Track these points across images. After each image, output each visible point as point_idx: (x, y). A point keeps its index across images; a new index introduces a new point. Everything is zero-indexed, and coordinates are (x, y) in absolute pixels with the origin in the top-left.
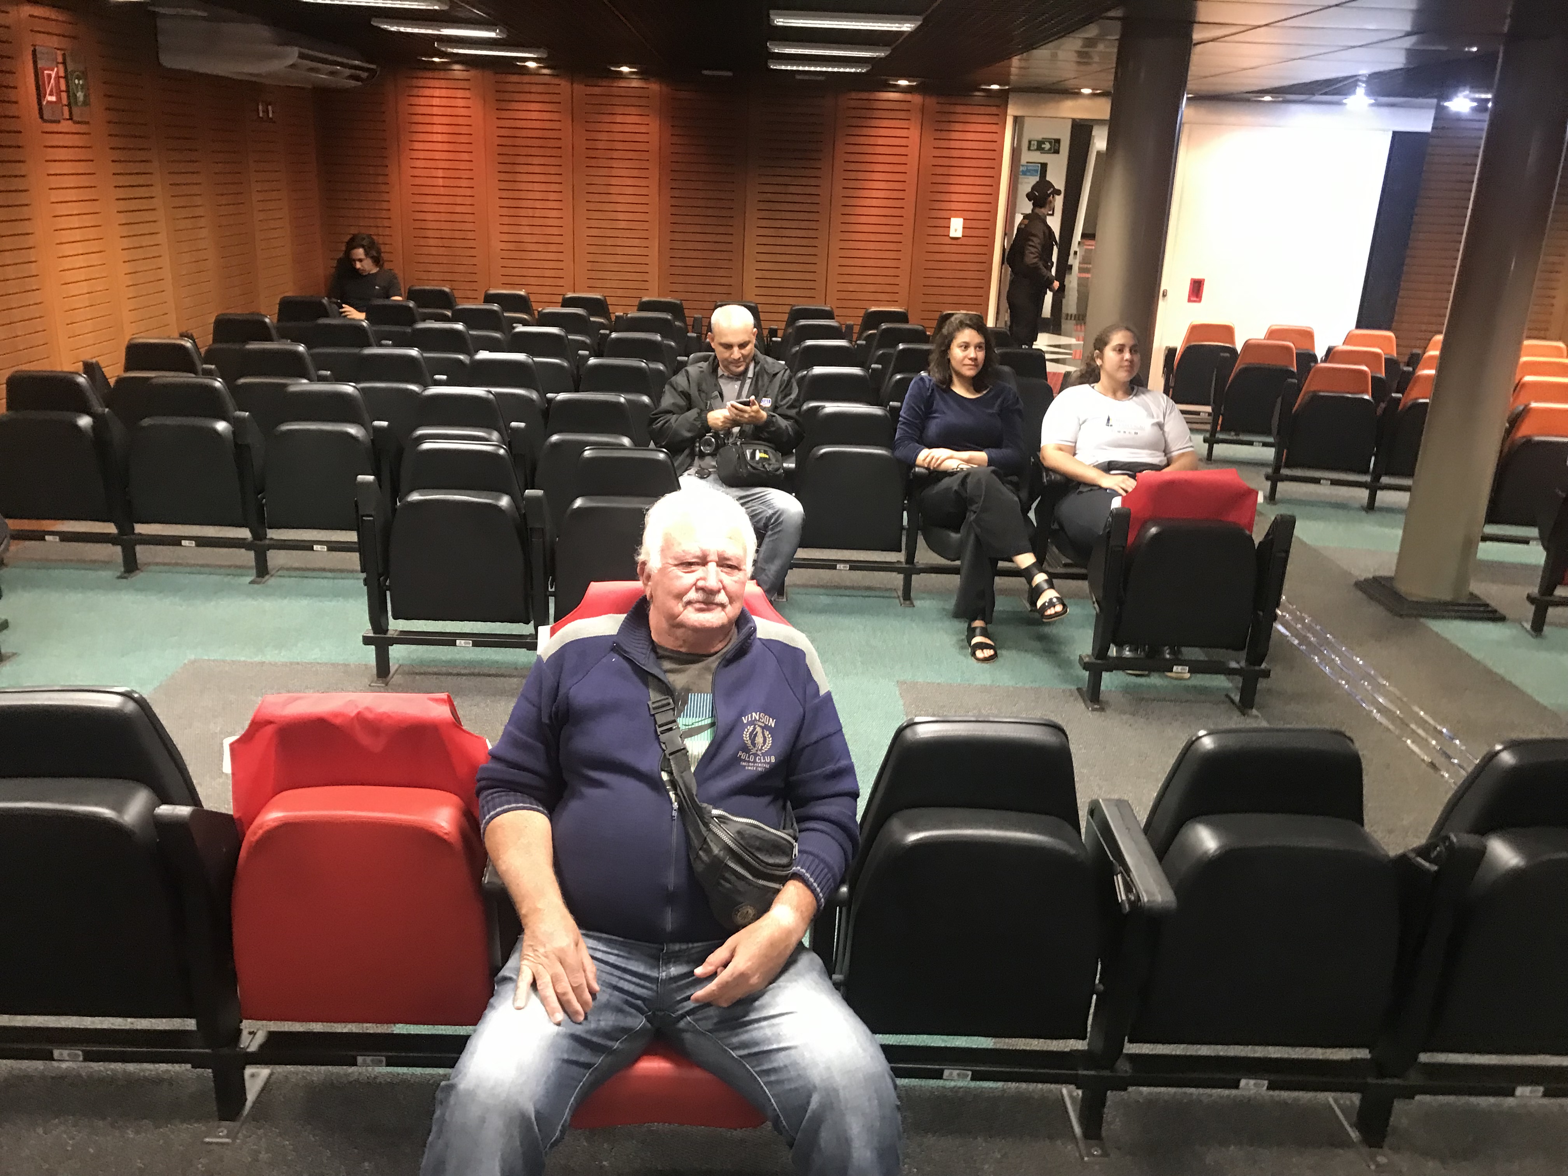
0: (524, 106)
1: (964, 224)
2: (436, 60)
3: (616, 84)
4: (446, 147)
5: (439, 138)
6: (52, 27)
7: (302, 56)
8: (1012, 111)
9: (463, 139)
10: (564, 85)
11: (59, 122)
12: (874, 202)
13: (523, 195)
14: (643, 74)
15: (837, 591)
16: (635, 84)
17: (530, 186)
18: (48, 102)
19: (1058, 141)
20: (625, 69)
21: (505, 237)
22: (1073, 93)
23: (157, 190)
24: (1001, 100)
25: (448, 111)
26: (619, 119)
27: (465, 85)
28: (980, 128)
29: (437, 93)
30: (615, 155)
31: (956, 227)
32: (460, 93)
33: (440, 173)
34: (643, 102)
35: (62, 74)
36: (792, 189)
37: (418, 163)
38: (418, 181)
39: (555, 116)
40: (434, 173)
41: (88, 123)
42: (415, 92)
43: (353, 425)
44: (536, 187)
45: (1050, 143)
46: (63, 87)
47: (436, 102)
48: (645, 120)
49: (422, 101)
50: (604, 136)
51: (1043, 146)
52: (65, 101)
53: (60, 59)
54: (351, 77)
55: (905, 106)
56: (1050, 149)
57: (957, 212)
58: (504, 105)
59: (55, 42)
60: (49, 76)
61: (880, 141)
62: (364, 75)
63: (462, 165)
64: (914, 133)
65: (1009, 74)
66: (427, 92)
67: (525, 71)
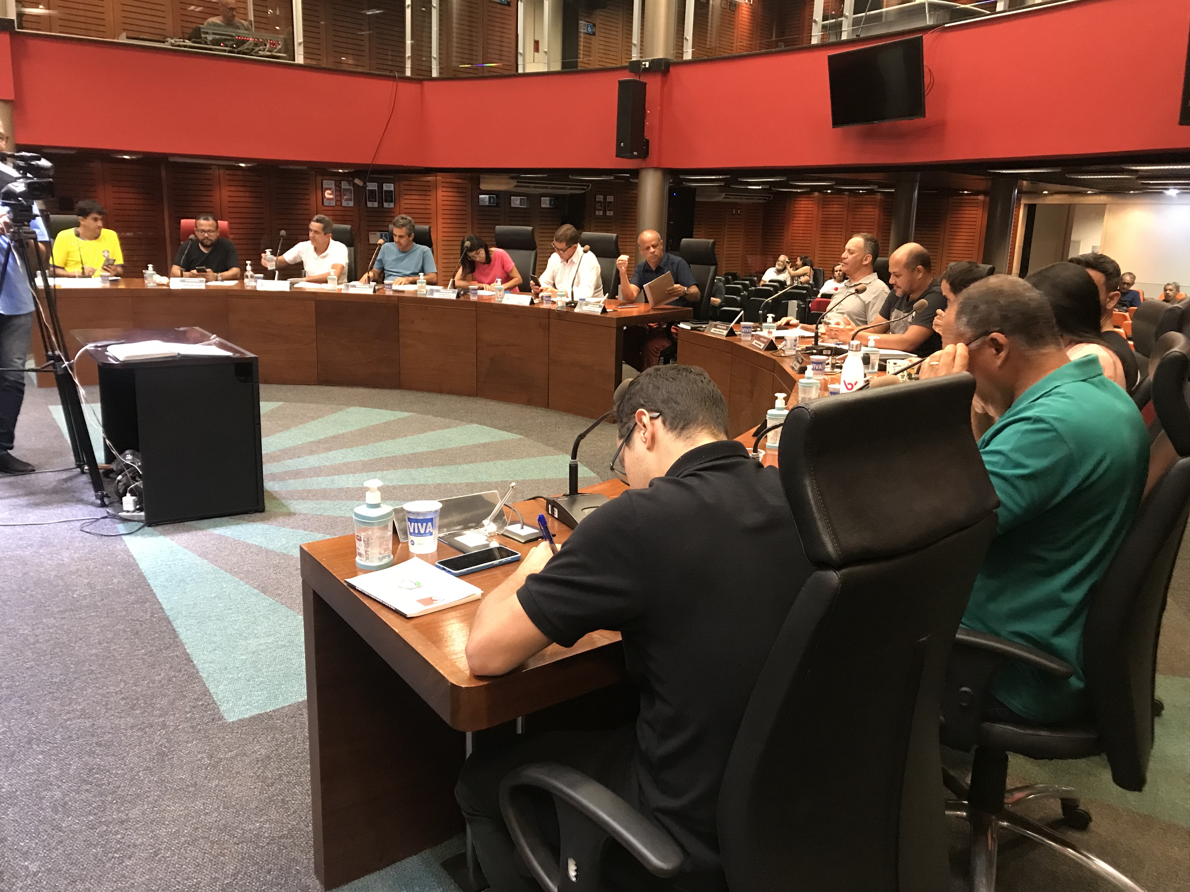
0: (831, 206)
4: (804, 222)
5: (802, 219)
9: (810, 219)
16: (871, 196)
21: (820, 256)
25: (806, 209)
26: (864, 210)
29: (803, 202)
32: (811, 202)
33: (801, 232)
34: (874, 203)
37: (795, 228)
39: (842, 210)
42: (797, 202)
44: (833, 236)
47: (802, 206)
48: (875, 210)
49: (798, 205)
50: (858, 216)
58: (825, 206)
62: (765, 198)
64: (980, 212)
66: (800, 202)
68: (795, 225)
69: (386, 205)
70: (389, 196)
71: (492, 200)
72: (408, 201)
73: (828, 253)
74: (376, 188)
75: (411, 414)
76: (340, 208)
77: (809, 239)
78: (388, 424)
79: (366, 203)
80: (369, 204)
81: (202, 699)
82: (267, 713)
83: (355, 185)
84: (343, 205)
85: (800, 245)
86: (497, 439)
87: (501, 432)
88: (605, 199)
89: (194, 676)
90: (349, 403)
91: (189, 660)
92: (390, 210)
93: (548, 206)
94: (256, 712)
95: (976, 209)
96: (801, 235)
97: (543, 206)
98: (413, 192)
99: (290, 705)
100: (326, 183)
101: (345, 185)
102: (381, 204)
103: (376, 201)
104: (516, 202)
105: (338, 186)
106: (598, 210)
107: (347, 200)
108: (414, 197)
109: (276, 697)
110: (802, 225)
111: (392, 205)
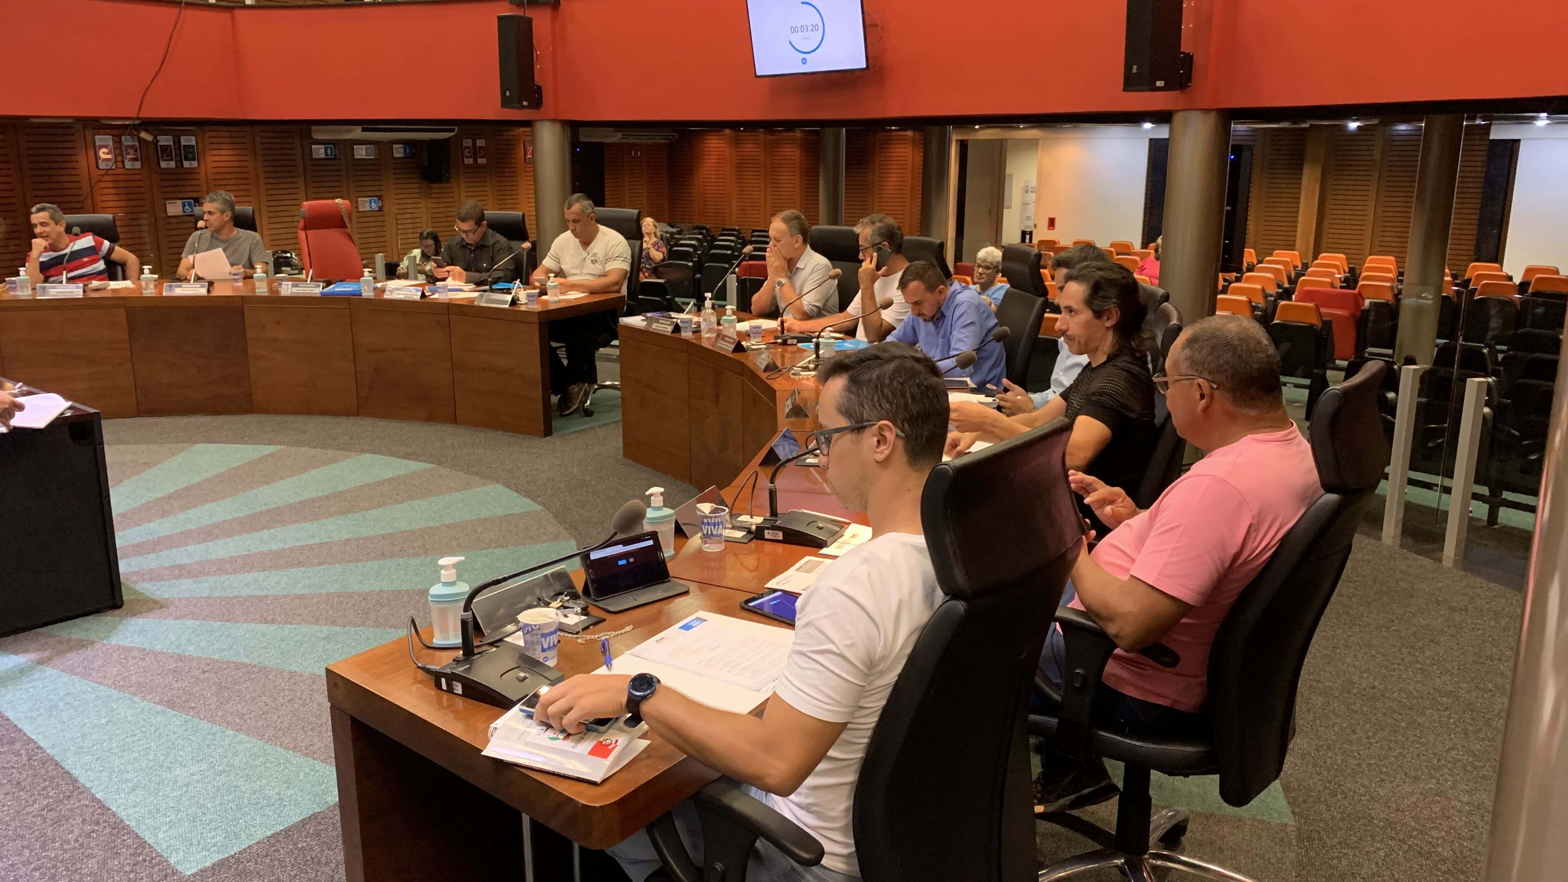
0: (746, 146)
4: (714, 165)
5: (713, 161)
9: (722, 161)
10: (762, 135)
17: (748, 181)
25: (717, 149)
26: (783, 150)
27: (724, 137)
29: (712, 141)
30: (782, 166)
32: (722, 141)
34: (794, 142)
37: (705, 172)
38: (704, 180)
39: (758, 150)
40: (711, 176)
42: (705, 141)
44: (751, 181)
49: (707, 145)
50: (778, 158)
55: (905, 137)
58: (738, 146)
63: (722, 173)
64: (910, 150)
68: (705, 169)
69: (186, 164)
70: (189, 153)
71: (329, 151)
72: (217, 158)
74: (172, 144)
75: (281, 447)
76: (122, 171)
77: (724, 185)
78: (252, 463)
79: (159, 164)
80: (163, 164)
81: (140, 854)
82: (232, 857)
83: (140, 140)
84: (127, 167)
85: (714, 192)
86: (403, 472)
87: (406, 462)
88: (474, 144)
89: (119, 827)
90: (190, 439)
91: (104, 809)
92: (191, 171)
93: (401, 155)
94: (217, 857)
95: (907, 145)
96: (713, 180)
97: (396, 155)
98: (222, 146)
99: (258, 843)
100: (99, 139)
101: (127, 141)
102: (180, 163)
103: (172, 160)
104: (361, 152)
105: (118, 143)
106: (468, 157)
107: (130, 160)
108: (223, 152)
109: (237, 836)
110: (714, 169)
111: (195, 164)
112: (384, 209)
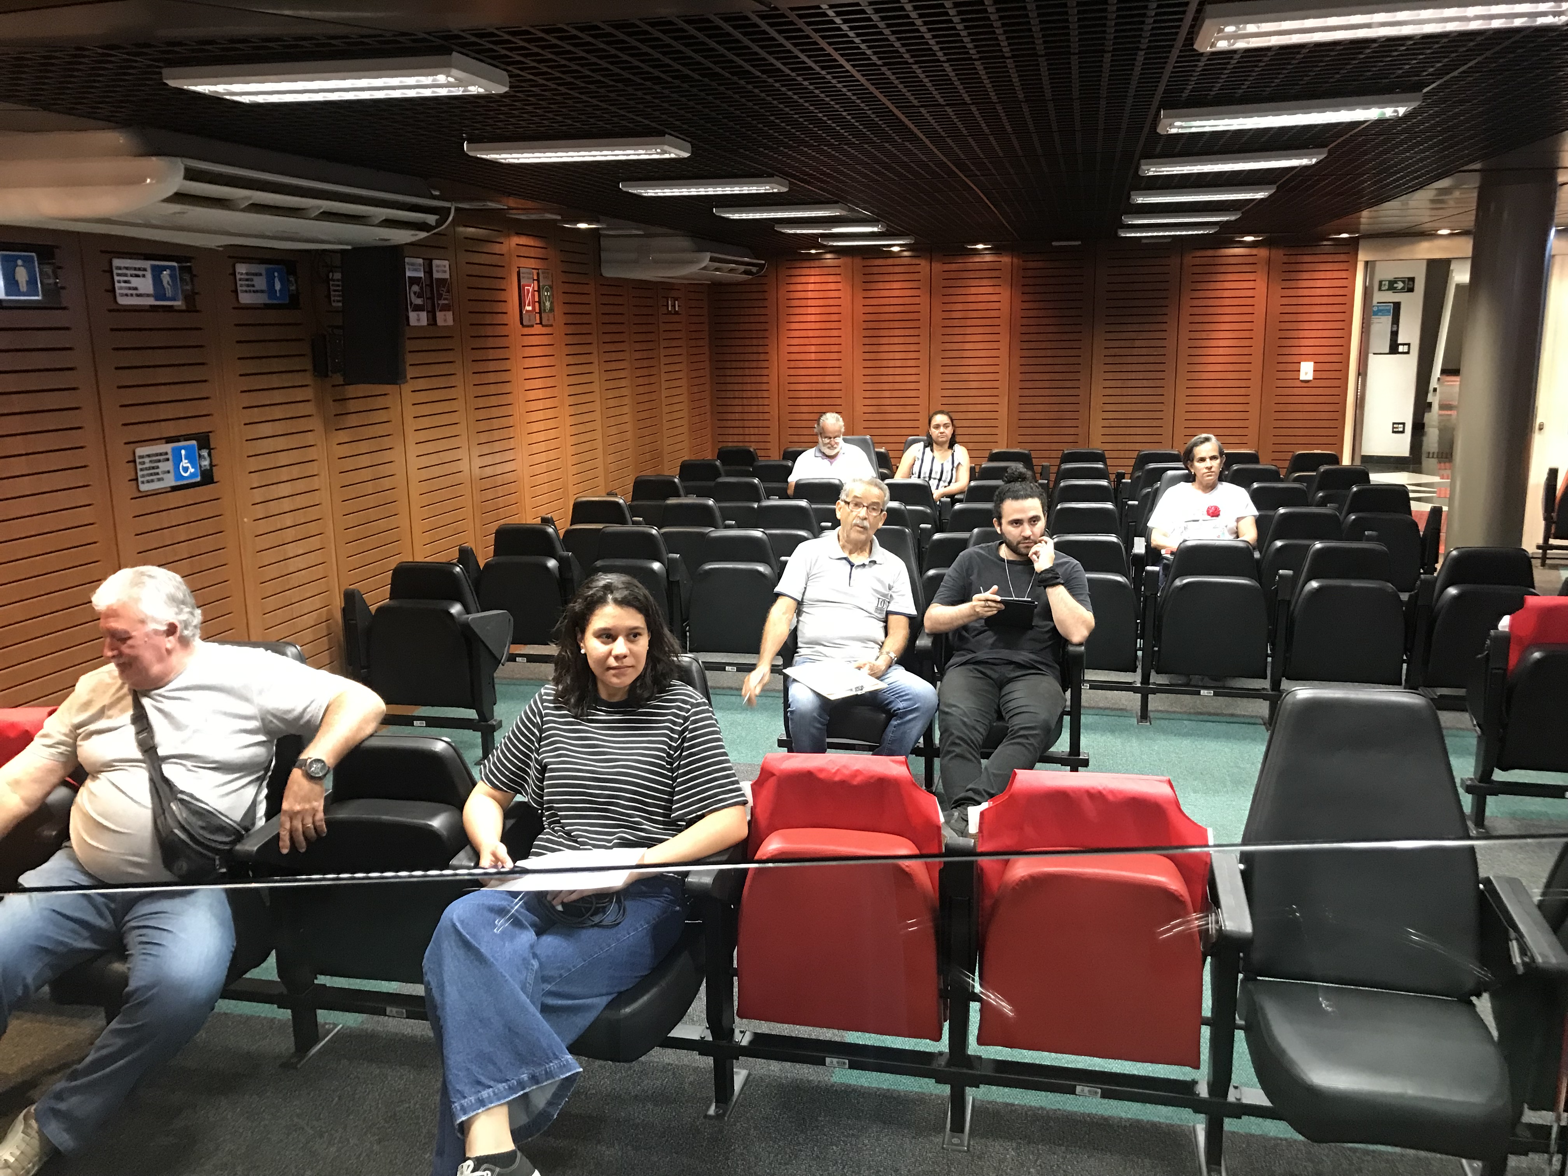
0: (888, 285)
1: (1314, 367)
2: (813, 251)
3: (971, 260)
4: (818, 326)
5: (812, 318)
6: (532, 252)
7: (712, 260)
8: (1362, 257)
9: (833, 318)
10: (924, 265)
11: (533, 326)
12: (1221, 351)
13: (885, 364)
14: (997, 250)
15: (1201, 717)
16: (988, 258)
17: (891, 356)
18: (527, 311)
19: (1412, 280)
20: (980, 246)
21: (868, 402)
22: (1428, 235)
23: (594, 377)
24: (1352, 246)
25: (821, 294)
26: (973, 290)
27: (837, 270)
28: (1329, 275)
29: (812, 279)
30: (969, 322)
31: (1307, 370)
32: (831, 279)
33: (813, 349)
34: (996, 274)
35: (536, 289)
36: (1137, 343)
38: (793, 357)
39: (915, 293)
40: (807, 349)
41: (551, 326)
42: (793, 280)
43: (762, 564)
44: (897, 356)
45: (1403, 282)
46: (537, 299)
47: (811, 287)
48: (997, 290)
49: (800, 287)
50: (960, 307)
51: (1395, 285)
52: (537, 310)
53: (535, 278)
54: (746, 272)
55: (1251, 260)
56: (1403, 288)
57: (1307, 357)
58: (870, 286)
59: (532, 263)
60: (528, 290)
61: (1226, 294)
62: (754, 269)
63: (833, 341)
64: (1261, 285)
65: (1359, 223)
66: (804, 279)
67: (891, 255)
68: (797, 334)
73: (887, 394)
77: (836, 364)
85: (814, 379)
88: (429, 272)
93: (262, 299)
95: (1251, 277)
96: (813, 356)
97: (245, 298)
106: (418, 308)
110: (817, 333)
112: (217, 474)
